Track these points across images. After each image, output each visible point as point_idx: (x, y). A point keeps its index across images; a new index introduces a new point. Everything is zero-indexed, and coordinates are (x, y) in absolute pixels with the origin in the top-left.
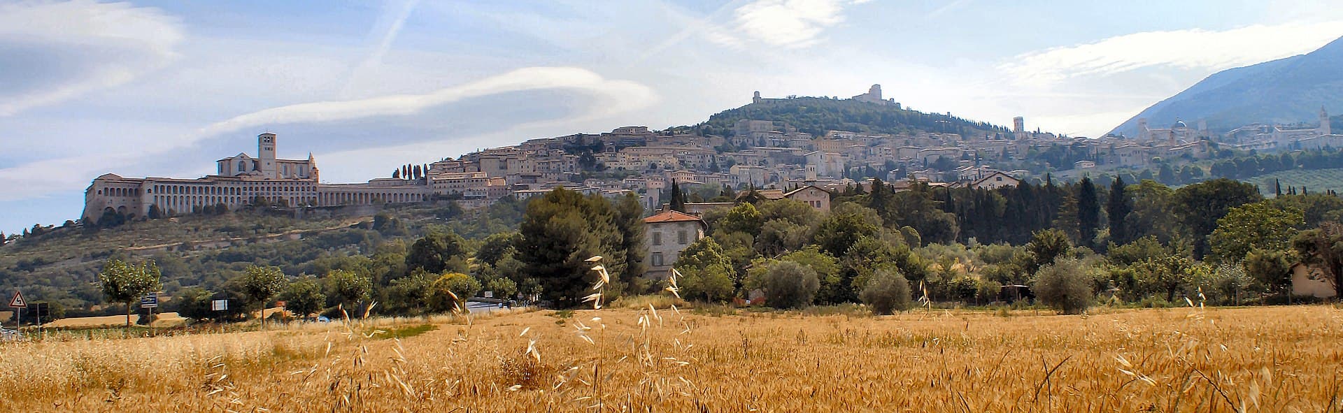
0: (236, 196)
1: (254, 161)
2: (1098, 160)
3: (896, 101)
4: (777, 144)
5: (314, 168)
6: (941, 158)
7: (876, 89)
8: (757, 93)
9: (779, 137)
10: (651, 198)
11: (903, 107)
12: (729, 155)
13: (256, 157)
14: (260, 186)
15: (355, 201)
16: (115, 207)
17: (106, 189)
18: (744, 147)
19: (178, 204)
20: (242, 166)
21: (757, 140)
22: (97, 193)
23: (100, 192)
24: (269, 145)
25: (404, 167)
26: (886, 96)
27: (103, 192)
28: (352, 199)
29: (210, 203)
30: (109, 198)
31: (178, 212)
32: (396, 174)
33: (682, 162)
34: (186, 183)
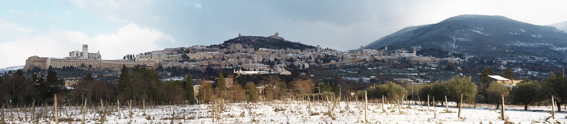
0: (76, 64)
1: (81, 53)
2: (337, 60)
3: (283, 38)
4: (243, 52)
5: (100, 55)
6: (291, 58)
7: (277, 34)
8: (240, 34)
9: (244, 50)
10: (204, 69)
11: (285, 40)
12: (228, 55)
13: (82, 51)
14: (83, 61)
15: (113, 66)
16: (37, 66)
17: (34, 60)
18: (233, 52)
19: (58, 66)
20: (77, 54)
21: (237, 51)
22: (31, 62)
23: (32, 61)
24: (86, 48)
25: (127, 55)
26: (280, 36)
27: (33, 61)
28: (112, 65)
29: (68, 66)
30: (35, 63)
31: (58, 68)
32: (124, 58)
33: (214, 57)
34: (60, 59)
